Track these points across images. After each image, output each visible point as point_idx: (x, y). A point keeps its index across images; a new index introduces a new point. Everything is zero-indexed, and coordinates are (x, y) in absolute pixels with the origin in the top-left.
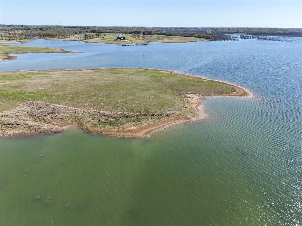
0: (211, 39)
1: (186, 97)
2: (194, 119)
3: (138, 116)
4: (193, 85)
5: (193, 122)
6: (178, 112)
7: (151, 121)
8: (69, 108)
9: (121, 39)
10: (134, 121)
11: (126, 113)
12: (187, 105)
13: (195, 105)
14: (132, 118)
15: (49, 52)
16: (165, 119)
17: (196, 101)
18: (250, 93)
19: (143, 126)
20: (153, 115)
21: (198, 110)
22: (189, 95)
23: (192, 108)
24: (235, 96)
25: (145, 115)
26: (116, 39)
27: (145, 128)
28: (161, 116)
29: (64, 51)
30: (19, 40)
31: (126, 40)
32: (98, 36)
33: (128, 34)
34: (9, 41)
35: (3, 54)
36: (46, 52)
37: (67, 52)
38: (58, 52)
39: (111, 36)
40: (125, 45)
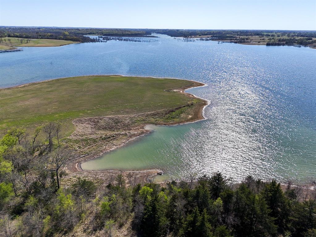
0: (79, 41)
3: (177, 109)
6: (193, 102)
8: (120, 116)
10: (182, 113)
11: (166, 109)
12: (187, 96)
16: (195, 107)
20: (184, 107)
22: (174, 91)
25: (180, 108)
28: (189, 106)
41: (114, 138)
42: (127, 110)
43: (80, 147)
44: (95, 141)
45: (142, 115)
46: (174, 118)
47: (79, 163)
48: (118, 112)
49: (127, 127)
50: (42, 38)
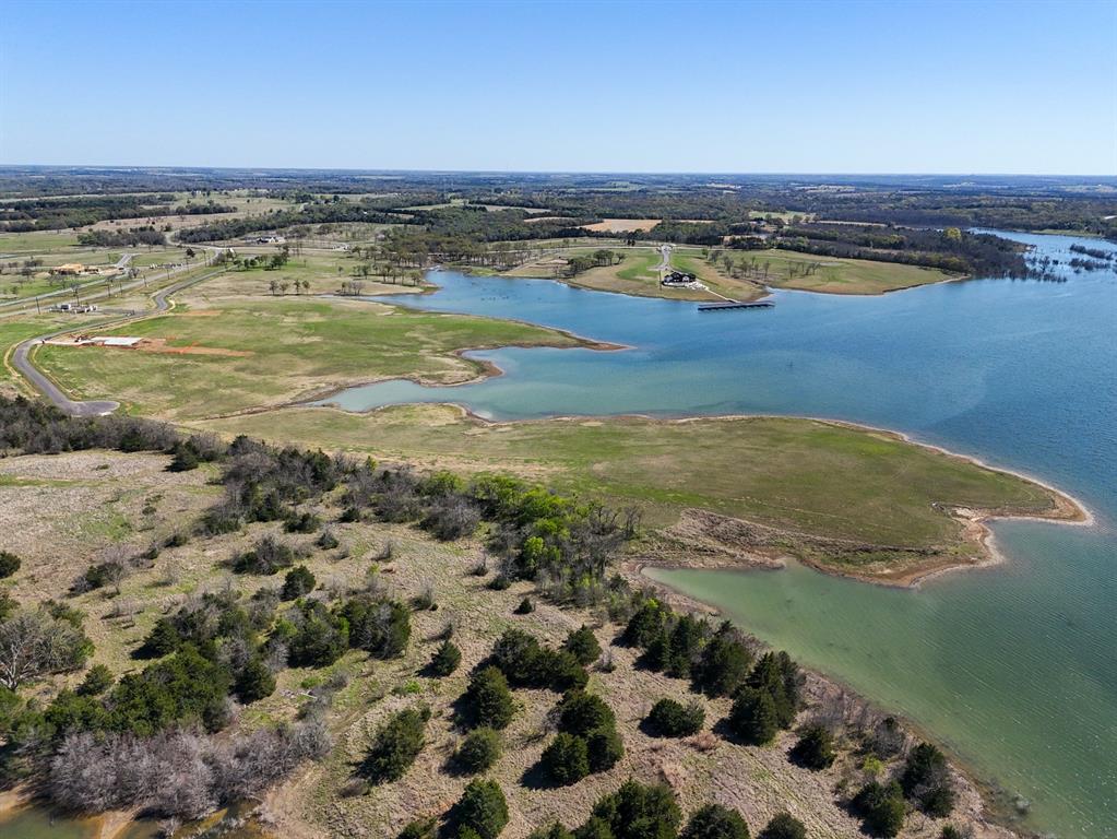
0: (966, 272)
1: (955, 514)
2: (984, 564)
3: (884, 550)
4: (963, 486)
5: (983, 569)
6: (952, 549)
7: (910, 562)
8: (761, 526)
9: (684, 279)
10: (882, 560)
11: (860, 543)
12: (962, 534)
13: (979, 536)
14: (877, 554)
15: (543, 346)
16: (933, 559)
17: (976, 525)
18: (1088, 514)
19: (902, 569)
20: (909, 551)
21: (986, 547)
22: (959, 512)
23: (974, 543)
24: (1055, 518)
25: (896, 551)
26: (668, 279)
27: (906, 573)
28: (924, 553)
29: (575, 342)
30: (411, 282)
31: (698, 284)
32: (601, 259)
33: (683, 247)
34: (384, 282)
35: (450, 353)
36: (536, 345)
37: (582, 343)
38: (564, 346)
39: (635, 255)
40: (709, 309)
41: (712, 553)
42: (785, 520)
43: (659, 548)
44: (684, 547)
45: (798, 538)
46: (848, 562)
47: (644, 566)
48: (765, 519)
49: (752, 546)
50: (859, 257)
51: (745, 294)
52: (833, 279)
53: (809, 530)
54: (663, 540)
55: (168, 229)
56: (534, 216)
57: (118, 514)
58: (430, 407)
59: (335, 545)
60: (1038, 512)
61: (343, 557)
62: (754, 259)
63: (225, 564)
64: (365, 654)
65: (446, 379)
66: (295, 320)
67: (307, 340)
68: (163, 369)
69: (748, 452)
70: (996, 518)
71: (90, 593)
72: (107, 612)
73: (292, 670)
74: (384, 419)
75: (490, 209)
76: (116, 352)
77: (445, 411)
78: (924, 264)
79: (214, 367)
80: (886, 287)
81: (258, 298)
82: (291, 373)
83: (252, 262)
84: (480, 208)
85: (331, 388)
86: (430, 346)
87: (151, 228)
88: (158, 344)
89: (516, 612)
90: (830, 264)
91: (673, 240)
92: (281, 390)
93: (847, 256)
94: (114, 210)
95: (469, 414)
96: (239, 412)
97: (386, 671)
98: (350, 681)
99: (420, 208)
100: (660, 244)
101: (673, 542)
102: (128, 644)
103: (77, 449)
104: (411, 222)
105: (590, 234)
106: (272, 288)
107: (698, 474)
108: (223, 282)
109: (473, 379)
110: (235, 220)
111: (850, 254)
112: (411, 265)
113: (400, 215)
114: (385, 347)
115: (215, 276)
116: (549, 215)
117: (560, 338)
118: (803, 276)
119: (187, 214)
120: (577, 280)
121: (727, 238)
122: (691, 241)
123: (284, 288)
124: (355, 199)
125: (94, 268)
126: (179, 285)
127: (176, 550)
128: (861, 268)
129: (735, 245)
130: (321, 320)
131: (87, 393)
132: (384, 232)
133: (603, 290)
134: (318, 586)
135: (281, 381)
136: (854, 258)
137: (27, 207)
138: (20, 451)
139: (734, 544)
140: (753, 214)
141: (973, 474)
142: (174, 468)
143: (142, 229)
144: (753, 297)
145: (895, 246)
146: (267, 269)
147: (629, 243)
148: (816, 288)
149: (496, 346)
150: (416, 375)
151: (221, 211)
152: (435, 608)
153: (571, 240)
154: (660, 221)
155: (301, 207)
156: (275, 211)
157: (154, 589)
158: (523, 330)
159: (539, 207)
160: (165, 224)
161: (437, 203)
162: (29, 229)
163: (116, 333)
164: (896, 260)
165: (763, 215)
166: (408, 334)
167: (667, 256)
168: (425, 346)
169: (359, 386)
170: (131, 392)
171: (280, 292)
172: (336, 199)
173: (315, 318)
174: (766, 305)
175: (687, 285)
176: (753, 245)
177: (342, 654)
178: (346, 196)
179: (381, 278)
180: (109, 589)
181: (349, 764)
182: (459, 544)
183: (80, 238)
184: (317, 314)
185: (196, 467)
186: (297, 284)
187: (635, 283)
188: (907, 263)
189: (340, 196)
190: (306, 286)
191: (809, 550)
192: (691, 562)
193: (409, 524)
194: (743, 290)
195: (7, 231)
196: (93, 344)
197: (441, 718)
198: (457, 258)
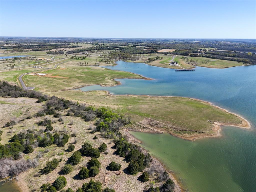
0: (249, 63)
1: (213, 123)
2: (214, 136)
3: (190, 131)
4: (219, 116)
5: (213, 137)
6: (207, 132)
7: (195, 134)
8: (162, 123)
9: (175, 63)
10: (188, 133)
11: (185, 129)
12: (212, 128)
13: (217, 129)
14: (188, 132)
15: (134, 78)
16: (201, 134)
17: (217, 126)
18: (250, 126)
19: (192, 136)
20: (196, 132)
21: (217, 132)
22: (215, 123)
23: (214, 131)
25: (193, 131)
26: (171, 63)
27: (193, 137)
28: (200, 132)
29: (141, 77)
30: (111, 63)
31: (178, 65)
32: (157, 58)
33: (179, 56)
34: (105, 63)
35: (111, 79)
36: (132, 78)
37: (143, 78)
38: (139, 78)
39: (165, 58)
40: (178, 71)
41: (147, 128)
42: (168, 122)
43: (135, 126)
44: (141, 127)
47: (129, 130)
49: (157, 127)
50: (222, 59)
51: (188, 68)
52: (213, 64)
53: (173, 124)
54: (136, 124)
55: (66, 51)
56: (146, 48)
57: (21, 111)
58: (100, 91)
59: (62, 121)
60: (236, 124)
61: (62, 124)
62: (194, 59)
63: (37, 123)
64: (56, 145)
65: (107, 85)
66: (81, 71)
67: (82, 75)
68: (48, 80)
69: (167, 105)
70: (224, 125)
71: (7, 127)
72: (8, 132)
73: (39, 148)
74: (89, 93)
75: (137, 47)
76: (40, 77)
77: (103, 92)
78: (238, 61)
79: (59, 80)
80: (226, 67)
81: (77, 66)
82: (75, 82)
83: (78, 58)
84: (135, 47)
85: (82, 86)
86: (108, 77)
87: (62, 51)
88: (50, 75)
89: (93, 139)
90: (213, 61)
91: (177, 54)
92: (70, 86)
93: (219, 59)
94: (56, 46)
95: (109, 93)
96: (59, 91)
97: (59, 149)
98: (50, 151)
99: (121, 47)
100: (173, 55)
101: (139, 125)
102: (9, 139)
103: (21, 97)
104: (118, 50)
105: (158, 53)
106: (80, 64)
107: (152, 110)
108: (71, 62)
109: (114, 85)
110: (80, 49)
111: (220, 58)
112: (113, 59)
113: (116, 48)
114: (98, 77)
115: (70, 61)
116: (150, 48)
117: (139, 77)
118: (205, 63)
119: (71, 47)
120: (150, 63)
121: (190, 54)
122: (181, 55)
123: (83, 64)
124: (108, 45)
125: (46, 59)
126: (62, 63)
127: (29, 120)
128: (221, 62)
129: (191, 56)
130: (88, 71)
131: (30, 85)
132: (110, 52)
133: (155, 66)
134: (53, 130)
135: (72, 84)
136: (221, 59)
137: (40, 46)
138: (10, 97)
139: (153, 127)
140: (201, 48)
141: (223, 114)
142: (38, 102)
143: (60, 51)
144: (191, 68)
145: (233, 57)
146: (81, 60)
147: (165, 55)
148: (208, 66)
149: (123, 78)
150: (101, 84)
151: (78, 47)
152: (76, 136)
153: (152, 54)
154: (176, 50)
155: (96, 46)
156: (90, 47)
157: (20, 128)
158: (131, 75)
159: (149, 46)
160: (65, 50)
161: (126, 45)
162: (38, 50)
163: (43, 73)
164: (232, 60)
165: (203, 49)
166: (104, 75)
167: (174, 58)
168: (107, 77)
169: (88, 86)
170: (39, 85)
171: (82, 65)
172: (104, 44)
173: (86, 71)
174: (193, 70)
175: (175, 65)
176: (196, 56)
177: (51, 145)
178: (106, 44)
179: (105, 62)
180: (11, 127)
181: (40, 169)
182: (89, 122)
183: (47, 52)
184: (87, 70)
185: (42, 102)
186: (86, 63)
187: (163, 64)
188: (234, 61)
189: (105, 44)
190: (88, 63)
191: (171, 130)
192: (141, 130)
193: (80, 117)
194: (189, 66)
195: (34, 51)
196: (36, 75)
197: (64, 161)
198: (124, 58)
